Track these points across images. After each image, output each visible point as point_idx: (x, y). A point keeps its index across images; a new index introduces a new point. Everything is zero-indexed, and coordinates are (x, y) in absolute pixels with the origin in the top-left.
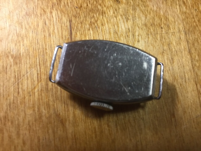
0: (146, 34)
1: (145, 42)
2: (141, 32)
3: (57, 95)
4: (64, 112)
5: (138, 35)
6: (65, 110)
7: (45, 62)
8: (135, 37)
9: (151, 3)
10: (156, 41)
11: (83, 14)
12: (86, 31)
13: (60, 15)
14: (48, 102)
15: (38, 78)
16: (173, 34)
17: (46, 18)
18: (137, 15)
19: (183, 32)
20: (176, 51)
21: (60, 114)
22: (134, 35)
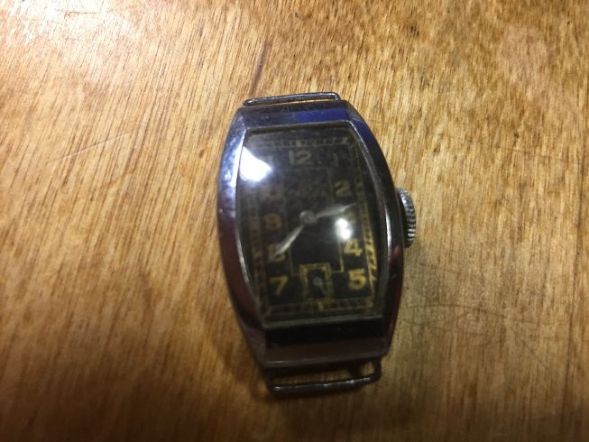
0: (466, 137)
1: (456, 158)
2: (452, 128)
3: (162, 220)
4: (162, 272)
5: (442, 135)
6: (168, 267)
7: (163, 127)
8: (430, 136)
9: (506, 62)
10: (486, 166)
11: (307, 36)
12: (301, 81)
13: (246, 22)
14: (130, 232)
15: (129, 160)
16: (546, 161)
17: (207, 18)
18: (455, 81)
19: (575, 165)
20: (539, 211)
21: (149, 273)
22: (428, 131)
